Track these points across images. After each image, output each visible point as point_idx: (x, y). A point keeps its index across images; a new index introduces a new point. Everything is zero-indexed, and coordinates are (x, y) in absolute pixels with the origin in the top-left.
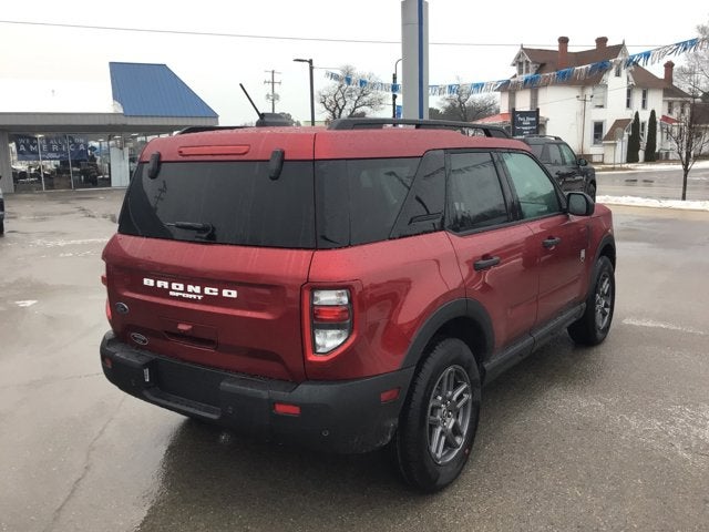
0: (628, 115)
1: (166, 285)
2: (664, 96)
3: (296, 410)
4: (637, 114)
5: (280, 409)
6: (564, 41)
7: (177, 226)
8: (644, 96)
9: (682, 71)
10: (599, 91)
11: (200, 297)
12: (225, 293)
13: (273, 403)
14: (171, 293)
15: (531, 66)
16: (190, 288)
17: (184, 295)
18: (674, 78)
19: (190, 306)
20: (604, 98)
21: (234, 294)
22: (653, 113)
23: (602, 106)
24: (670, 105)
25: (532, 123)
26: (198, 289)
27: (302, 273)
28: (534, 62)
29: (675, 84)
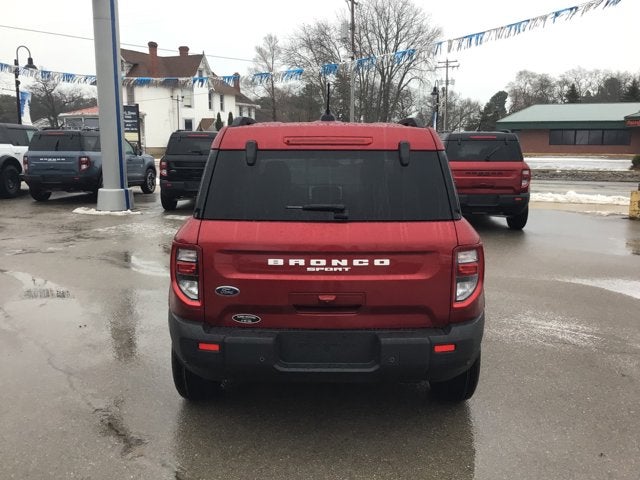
0: (212, 115)
1: (302, 262)
2: (236, 101)
3: (451, 348)
4: (219, 115)
5: (438, 349)
6: (153, 46)
7: (304, 209)
8: (222, 100)
9: (247, 82)
10: (186, 93)
11: (347, 269)
12: (377, 262)
13: (432, 345)
14: (309, 269)
15: (125, 65)
16: (335, 262)
17: (326, 269)
18: (241, 86)
19: (335, 278)
20: (191, 99)
21: (387, 262)
22: (231, 114)
23: (190, 106)
24: (241, 108)
25: (133, 117)
26: (344, 262)
27: (452, 239)
28: (127, 62)
29: (242, 92)
